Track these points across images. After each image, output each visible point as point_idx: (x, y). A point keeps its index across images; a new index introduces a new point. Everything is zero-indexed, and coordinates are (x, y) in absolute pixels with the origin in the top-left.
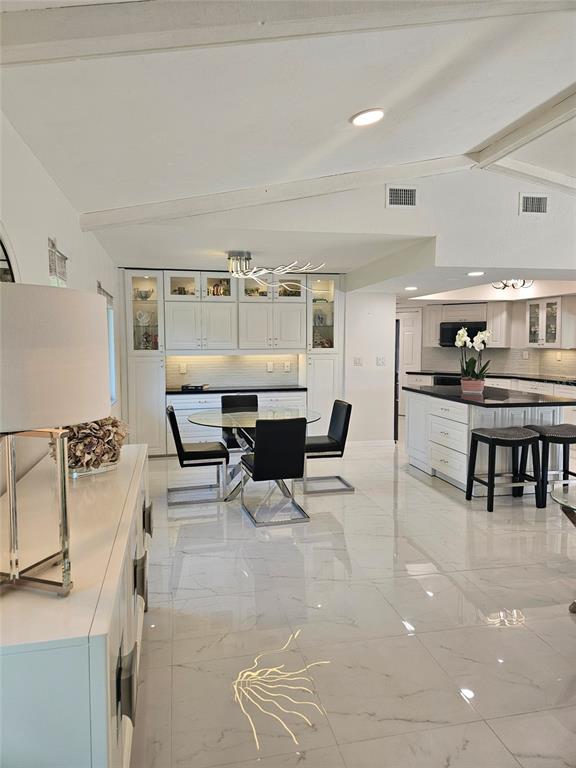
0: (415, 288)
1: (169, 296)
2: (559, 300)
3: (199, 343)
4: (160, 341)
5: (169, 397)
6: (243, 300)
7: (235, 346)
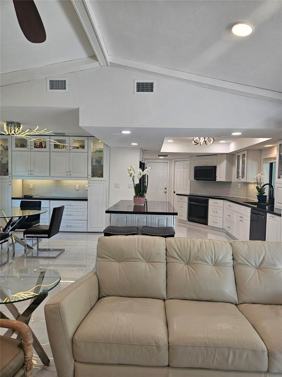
0: (137, 144)
1: (14, 149)
2: (246, 152)
3: (29, 173)
4: (10, 172)
5: (13, 200)
6: (53, 151)
7: (49, 175)
